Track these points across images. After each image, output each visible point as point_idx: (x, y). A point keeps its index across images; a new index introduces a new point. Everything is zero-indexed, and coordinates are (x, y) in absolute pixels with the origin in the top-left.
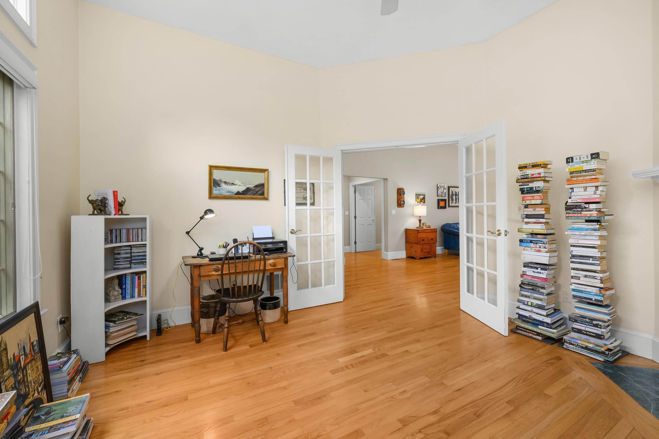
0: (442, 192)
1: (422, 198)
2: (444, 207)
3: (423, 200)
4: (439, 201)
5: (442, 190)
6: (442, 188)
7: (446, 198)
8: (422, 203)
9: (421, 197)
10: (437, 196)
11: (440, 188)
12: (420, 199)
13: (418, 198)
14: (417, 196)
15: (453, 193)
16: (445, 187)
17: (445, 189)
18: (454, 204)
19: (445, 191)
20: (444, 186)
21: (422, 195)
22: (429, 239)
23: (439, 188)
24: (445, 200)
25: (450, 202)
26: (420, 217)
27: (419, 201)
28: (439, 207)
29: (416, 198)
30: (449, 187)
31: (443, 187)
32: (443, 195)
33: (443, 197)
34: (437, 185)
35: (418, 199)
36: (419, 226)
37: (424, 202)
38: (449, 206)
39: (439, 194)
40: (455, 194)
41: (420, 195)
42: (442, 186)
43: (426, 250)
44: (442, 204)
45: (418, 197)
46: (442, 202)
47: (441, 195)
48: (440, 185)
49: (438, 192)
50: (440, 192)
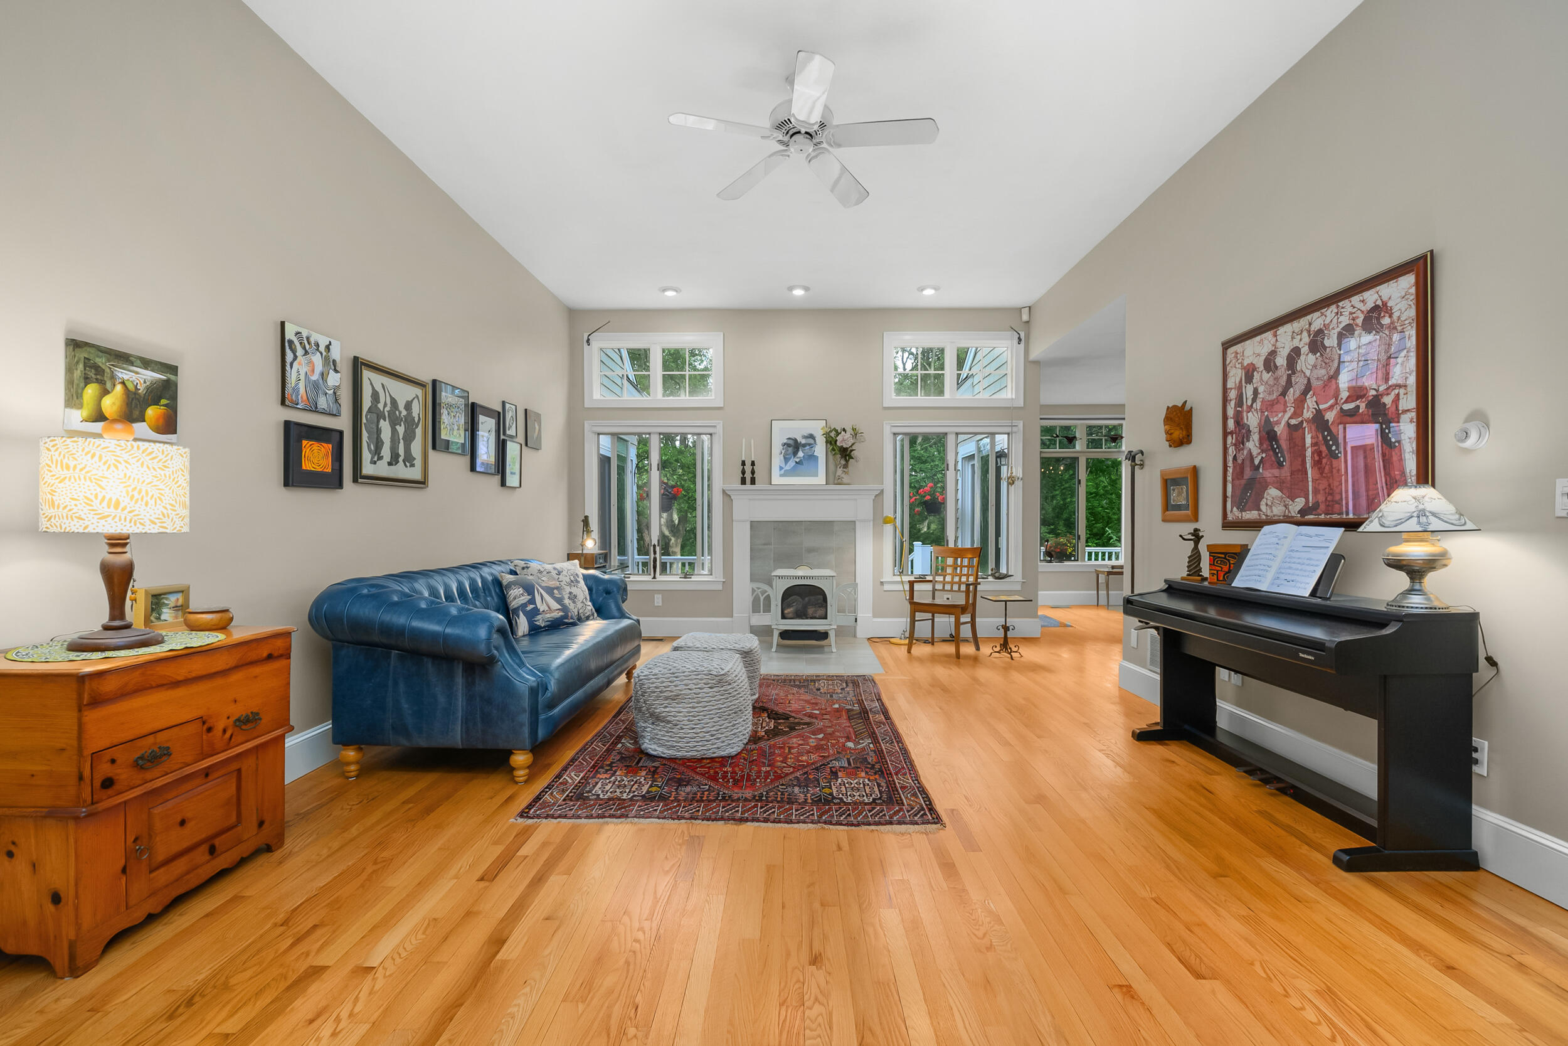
0: (316, 386)
1: (142, 388)
2: (331, 481)
3: (155, 401)
4: (292, 433)
5: (313, 371)
6: (317, 360)
7: (343, 423)
8: (141, 428)
9: (136, 377)
10: (283, 403)
11: (300, 351)
12: (119, 388)
13: (101, 382)
14: (82, 354)
15: (381, 406)
16: (335, 354)
17: (336, 371)
18: (382, 469)
19: (333, 379)
20: (328, 348)
21: (146, 363)
22: (220, 726)
23: (294, 352)
24: (332, 437)
25: (366, 456)
26: (118, 542)
27: (111, 403)
28: (295, 475)
29: (78, 372)
30: (358, 365)
31: (322, 348)
32: (322, 403)
33: (323, 412)
34: (283, 324)
35: (106, 392)
36: (106, 628)
37: (168, 426)
38: (357, 476)
39: (296, 390)
40: (388, 408)
41: (123, 358)
42: (317, 345)
43: (190, 825)
44: (315, 457)
45: (98, 370)
46: (316, 446)
47: (305, 397)
48: (304, 335)
49: (288, 374)
50: (302, 377)
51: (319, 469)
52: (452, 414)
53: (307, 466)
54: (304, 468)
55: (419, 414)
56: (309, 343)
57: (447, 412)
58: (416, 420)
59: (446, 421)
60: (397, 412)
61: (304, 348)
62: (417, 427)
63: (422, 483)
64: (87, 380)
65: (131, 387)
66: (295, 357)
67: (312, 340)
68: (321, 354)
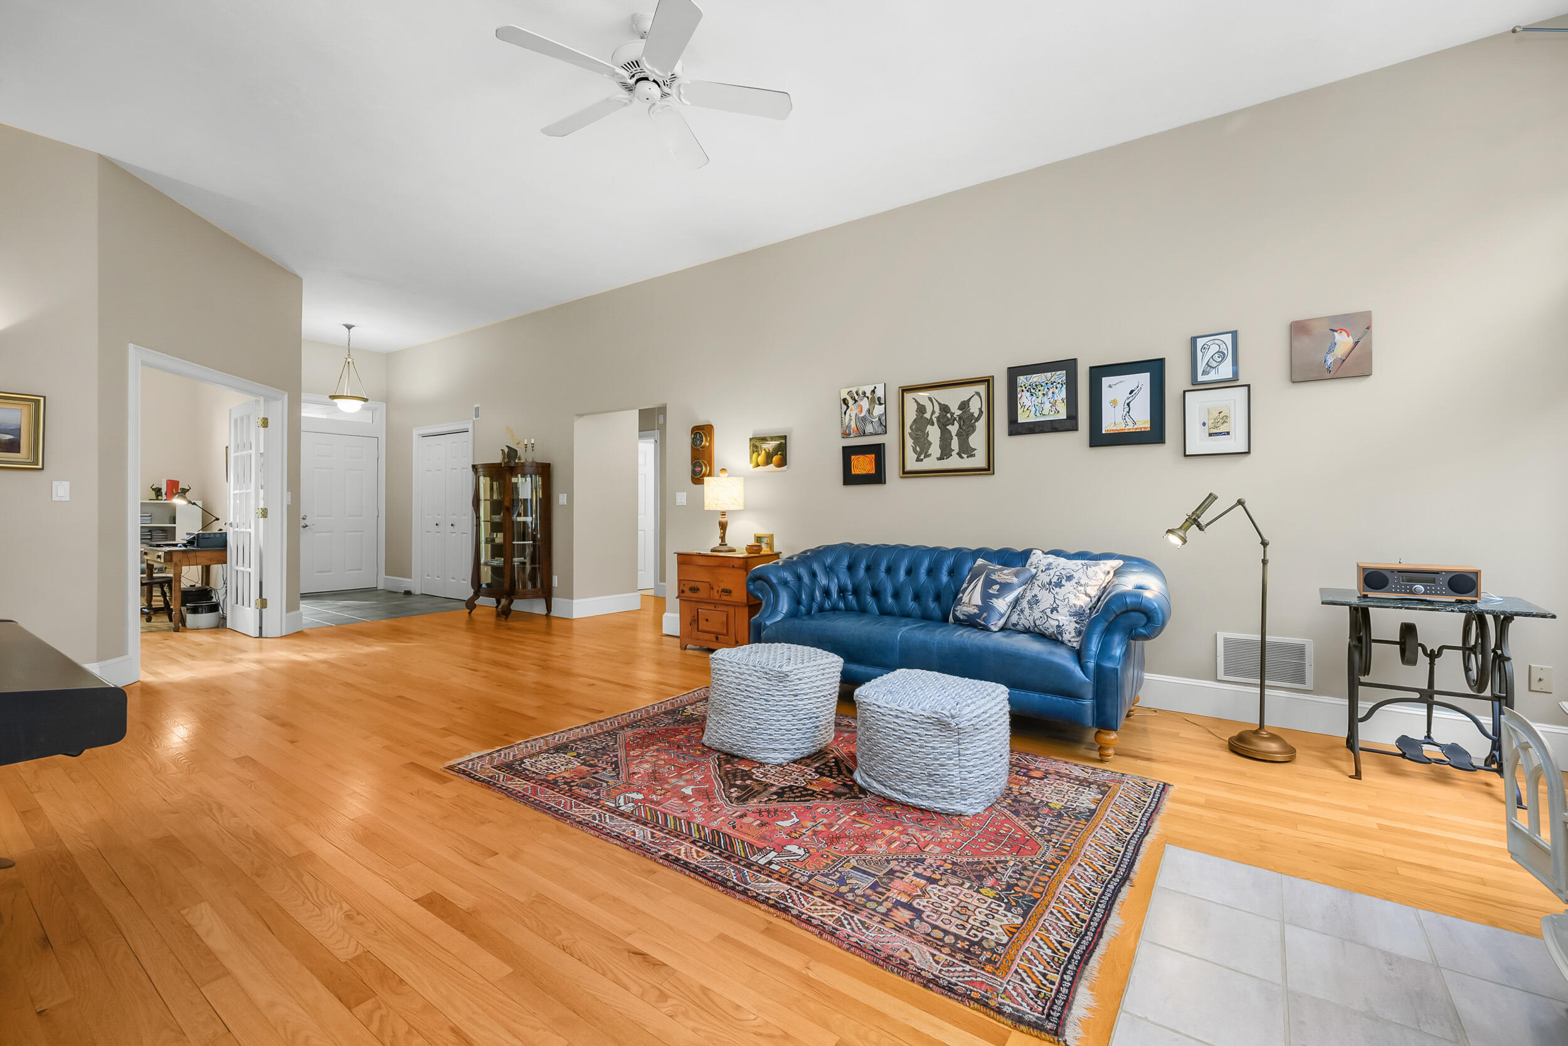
0: (864, 419)
1: (771, 450)
2: (877, 477)
3: (776, 454)
4: (848, 453)
5: (861, 411)
6: (865, 404)
8: (771, 467)
9: (770, 445)
11: (851, 402)
12: (763, 452)
13: (758, 451)
14: (753, 442)
15: (927, 415)
19: (878, 410)
20: (873, 392)
21: (773, 438)
23: (847, 404)
24: (877, 450)
25: (910, 456)
26: (723, 514)
27: (761, 459)
28: (850, 479)
29: (752, 450)
30: (903, 392)
31: (868, 394)
32: (869, 429)
33: (871, 434)
35: (759, 455)
36: (720, 545)
37: (783, 462)
38: (903, 473)
39: (849, 427)
40: (937, 414)
41: (764, 439)
42: (864, 393)
44: (863, 465)
45: (757, 447)
46: (861, 458)
47: (856, 429)
48: (854, 392)
49: (843, 419)
50: (853, 418)
51: (864, 472)
52: (1040, 393)
53: (855, 471)
54: (853, 473)
55: (980, 409)
56: (857, 395)
57: (1029, 394)
58: (976, 415)
59: (1028, 403)
60: (949, 415)
61: (855, 399)
62: (978, 419)
63: (988, 469)
64: (753, 452)
65: (767, 451)
66: (848, 407)
67: (860, 392)
68: (868, 398)
